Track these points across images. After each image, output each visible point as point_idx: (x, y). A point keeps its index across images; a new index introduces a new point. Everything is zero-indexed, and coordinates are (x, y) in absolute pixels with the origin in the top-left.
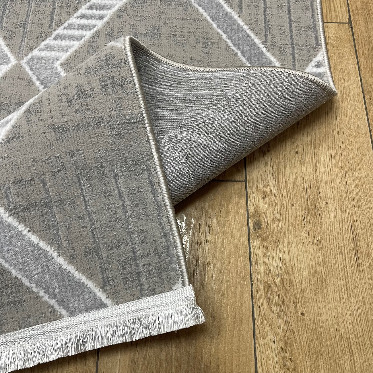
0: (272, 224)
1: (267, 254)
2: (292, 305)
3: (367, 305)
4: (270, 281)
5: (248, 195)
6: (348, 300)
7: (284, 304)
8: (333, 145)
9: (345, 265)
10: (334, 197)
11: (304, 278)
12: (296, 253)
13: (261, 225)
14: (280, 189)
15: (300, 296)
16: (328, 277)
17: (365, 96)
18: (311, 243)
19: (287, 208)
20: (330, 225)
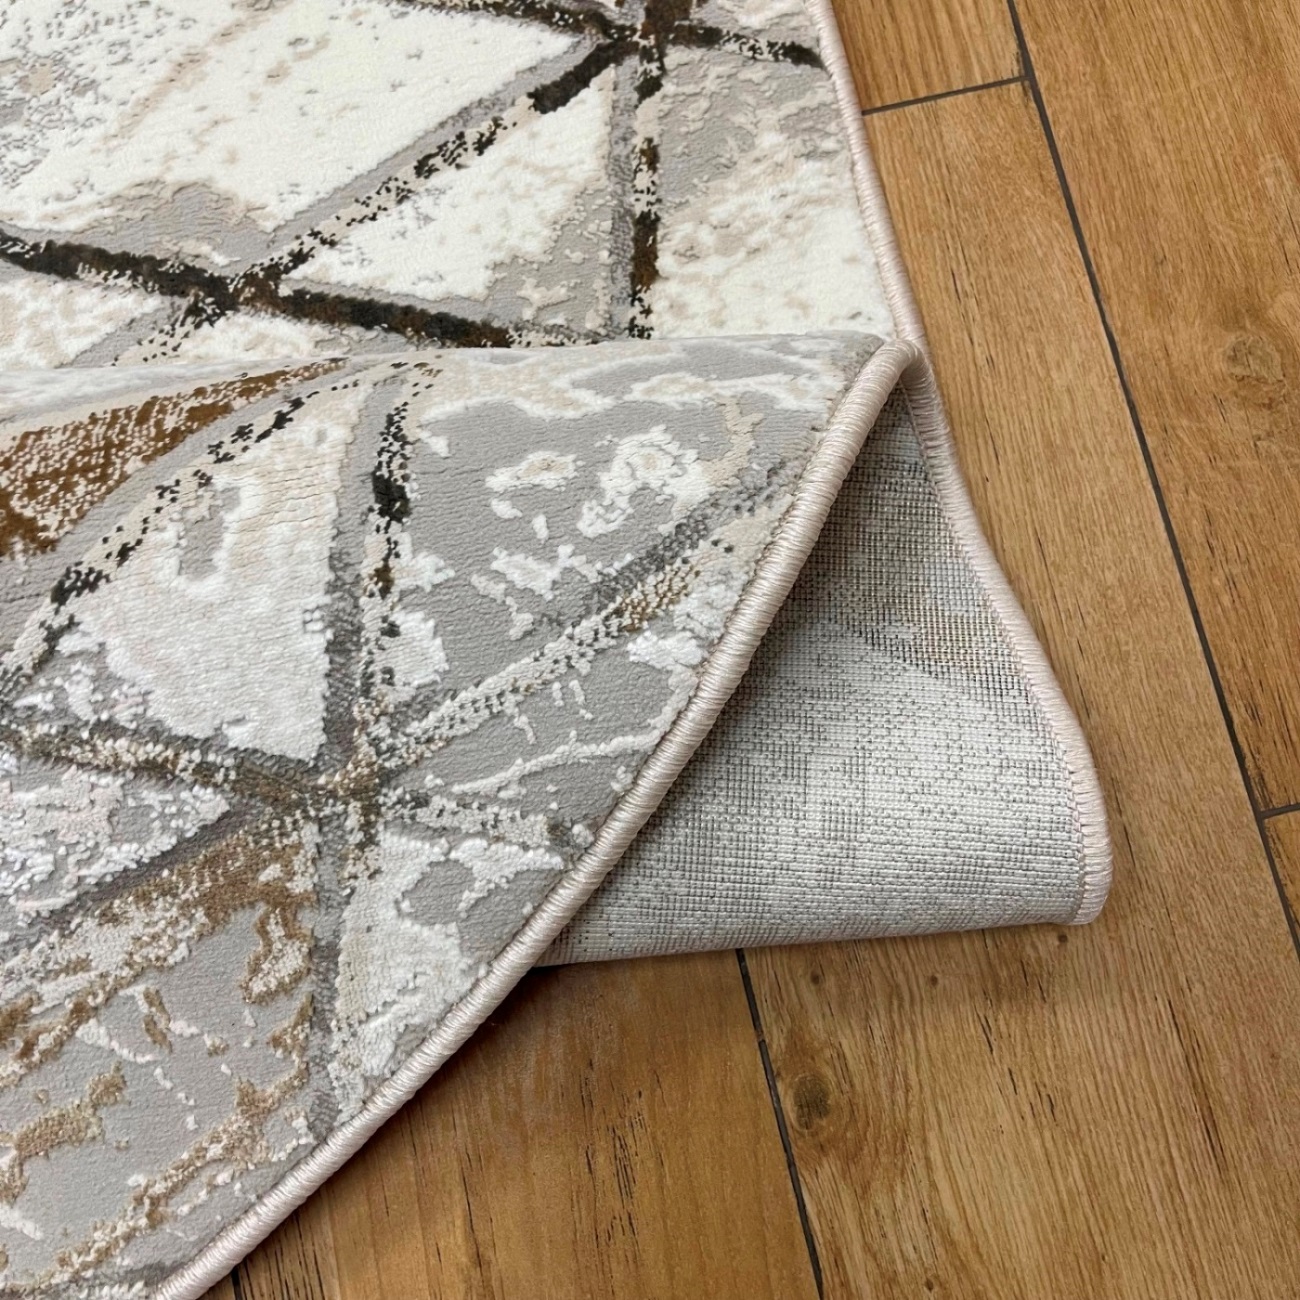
0: (867, 1081)
1: (872, 1211)
5: (754, 980)
9: (1173, 1182)
11: (1026, 1272)
13: (826, 1095)
16: (1114, 1238)
17: (1142, 417)
18: (1030, 1122)
19: (912, 997)
20: (1090, 1026)
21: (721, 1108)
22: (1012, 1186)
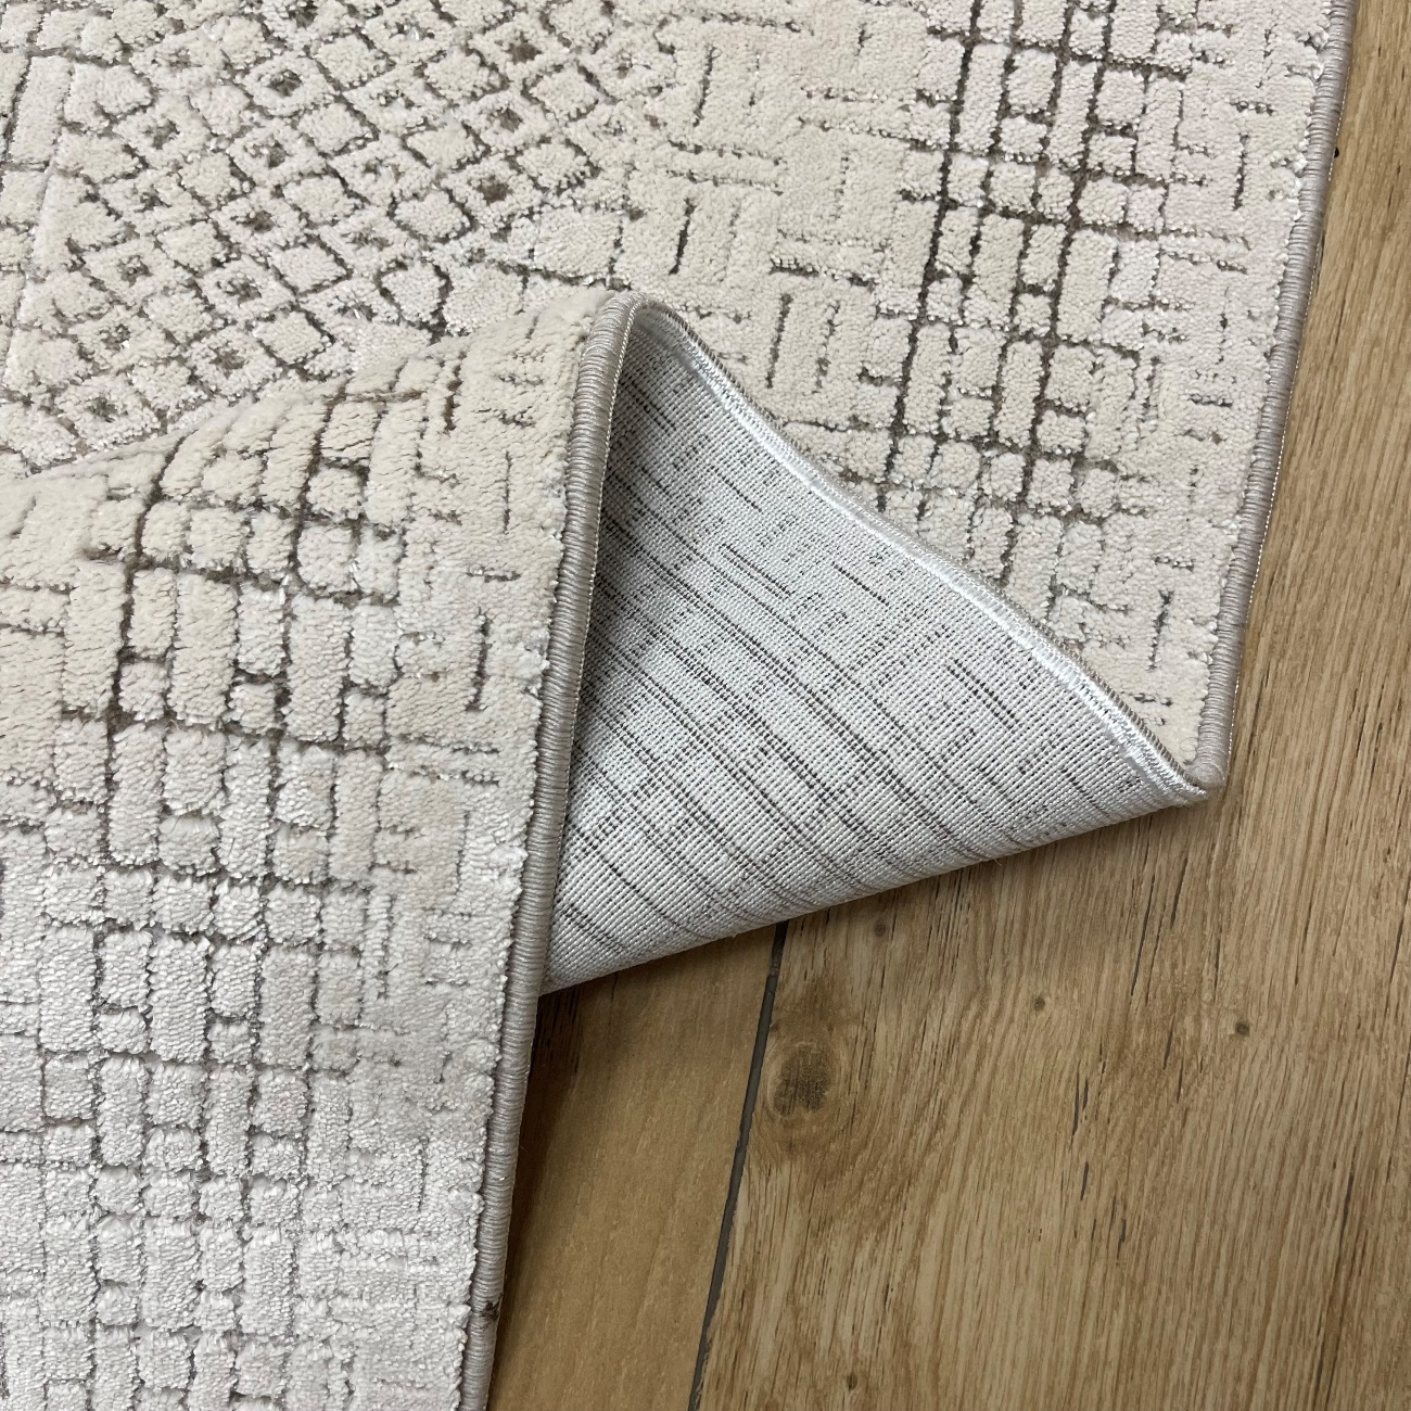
0: (889, 1091)
1: (820, 1257)
10: (1295, 1001)
13: (826, 1083)
18: (1083, 1244)
19: (999, 1013)
20: (1225, 1159)
22: (1020, 1311)
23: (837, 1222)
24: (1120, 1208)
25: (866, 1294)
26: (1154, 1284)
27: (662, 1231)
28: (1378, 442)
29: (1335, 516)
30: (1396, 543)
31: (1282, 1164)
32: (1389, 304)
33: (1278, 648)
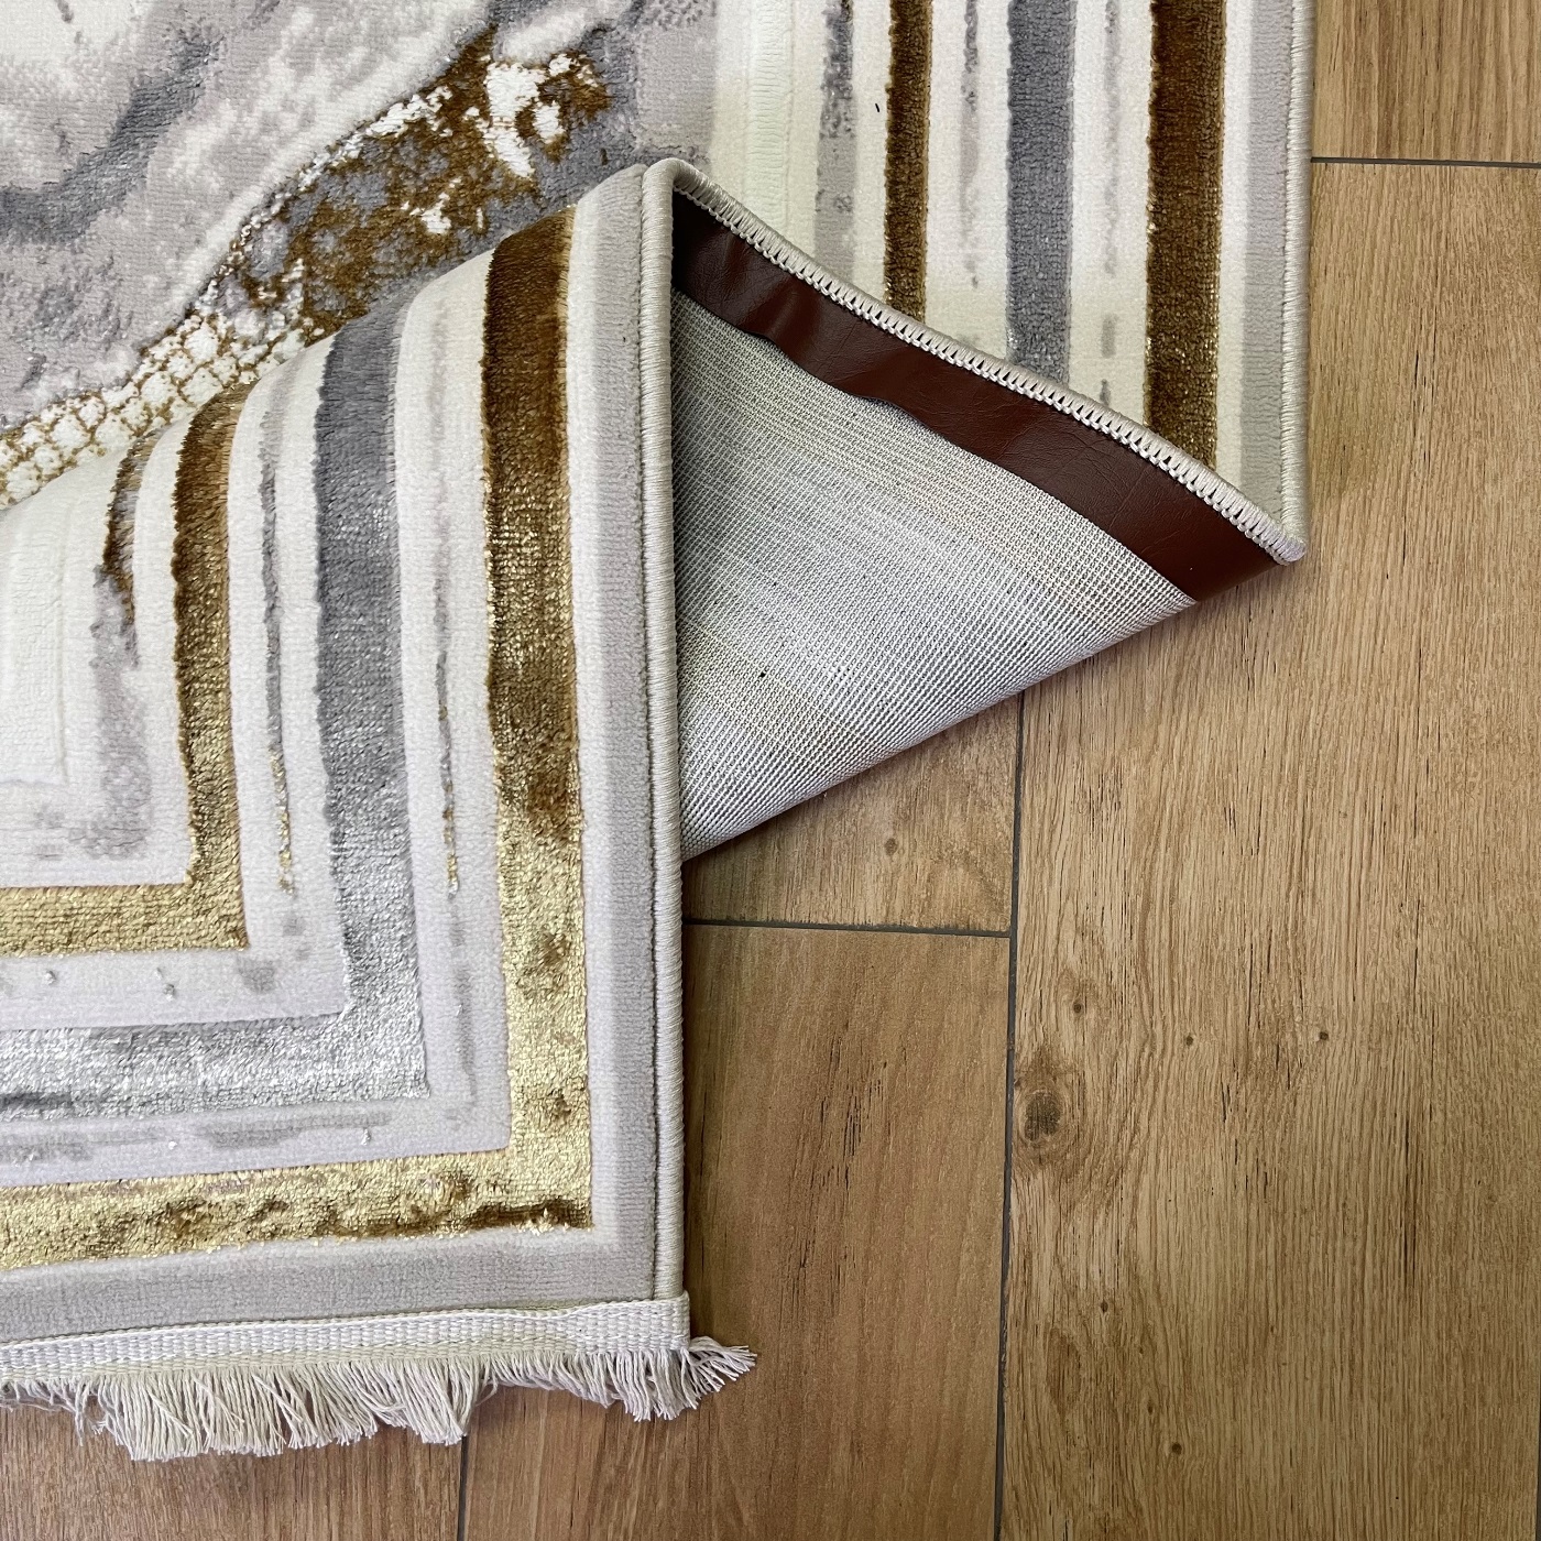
0: (1099, 1113)
1: (1071, 1229)
2: (1144, 1417)
3: (1416, 1423)
4: (1072, 1329)
5: (1020, 992)
6: (1350, 1406)
7: (1115, 1411)
8: (1389, 787)
9: (1359, 1282)
10: (1355, 1012)
11: (1197, 1321)
12: (1180, 1224)
13: (1058, 1115)
14: (1145, 971)
15: (1176, 1385)
16: (1288, 1316)
18: (1241, 1192)
19: (1164, 1050)
20: (1325, 1124)
21: (957, 1099)
22: (1207, 1243)
23: (1078, 1206)
24: (1261, 1166)
25: (1105, 1247)
26: (1291, 1210)
27: (964, 1230)
28: (1357, 634)
29: (1336, 688)
30: (1378, 701)
31: (1362, 1120)
32: (1350, 541)
33: (1311, 780)
